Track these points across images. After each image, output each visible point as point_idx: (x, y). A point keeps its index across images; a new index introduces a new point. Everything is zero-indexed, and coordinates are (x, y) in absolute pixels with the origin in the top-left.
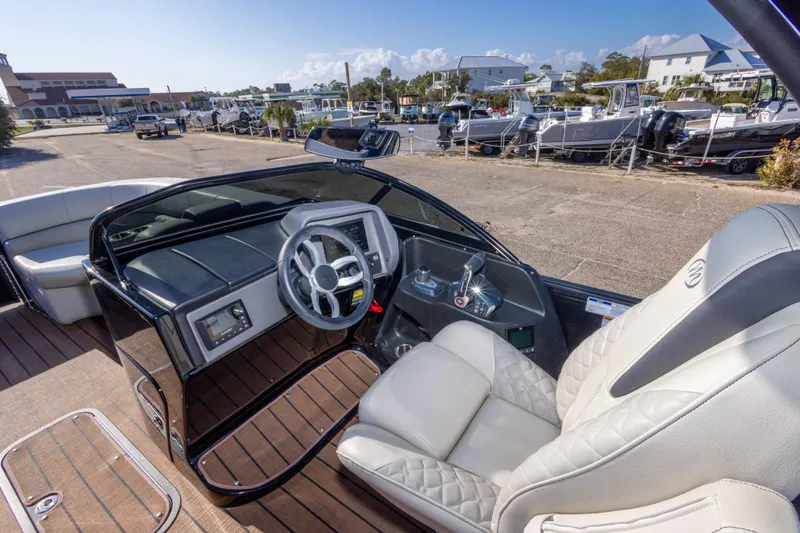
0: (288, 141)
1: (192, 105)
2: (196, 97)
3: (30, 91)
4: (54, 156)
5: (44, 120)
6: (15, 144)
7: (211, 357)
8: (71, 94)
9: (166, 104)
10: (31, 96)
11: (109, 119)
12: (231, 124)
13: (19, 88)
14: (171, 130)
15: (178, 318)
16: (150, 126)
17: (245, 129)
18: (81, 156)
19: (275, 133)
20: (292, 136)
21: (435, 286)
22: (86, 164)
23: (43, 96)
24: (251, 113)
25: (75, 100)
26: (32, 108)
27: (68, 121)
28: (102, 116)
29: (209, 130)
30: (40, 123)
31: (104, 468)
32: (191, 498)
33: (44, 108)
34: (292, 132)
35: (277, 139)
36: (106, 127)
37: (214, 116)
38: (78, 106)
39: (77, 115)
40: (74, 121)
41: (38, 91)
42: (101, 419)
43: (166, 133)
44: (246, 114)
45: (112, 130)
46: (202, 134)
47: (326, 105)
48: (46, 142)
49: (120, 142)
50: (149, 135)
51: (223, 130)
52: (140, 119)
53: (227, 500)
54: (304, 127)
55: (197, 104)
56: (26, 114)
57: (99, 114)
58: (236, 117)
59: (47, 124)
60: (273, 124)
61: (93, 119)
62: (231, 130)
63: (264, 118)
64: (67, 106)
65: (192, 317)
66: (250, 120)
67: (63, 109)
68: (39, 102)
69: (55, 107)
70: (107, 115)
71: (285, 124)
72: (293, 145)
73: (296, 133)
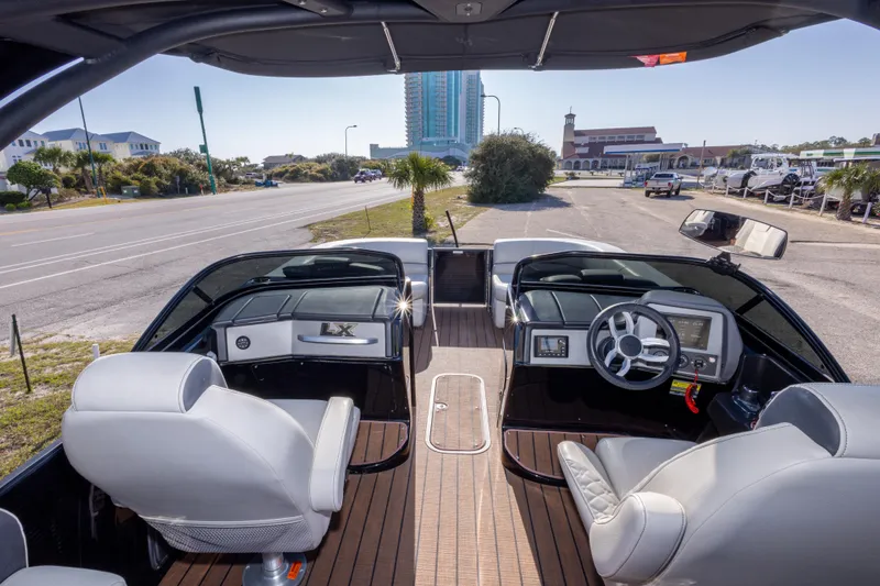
0: (849, 220)
1: (728, 162)
2: (739, 151)
3: (578, 145)
4: (567, 205)
5: (577, 172)
6: (548, 191)
7: (535, 361)
8: (607, 149)
9: (695, 160)
10: (578, 150)
11: (628, 174)
12: (766, 188)
13: (572, 143)
14: (684, 189)
15: (527, 329)
16: (663, 185)
17: (784, 197)
18: (587, 208)
19: (832, 206)
20: (861, 214)
22: (586, 215)
23: (586, 150)
24: (806, 175)
25: (608, 155)
26: (573, 161)
27: (595, 173)
28: (624, 171)
29: (732, 193)
30: (572, 174)
31: (470, 408)
32: (494, 449)
33: (582, 161)
34: (864, 207)
35: (833, 215)
36: (622, 182)
37: (747, 177)
38: (609, 160)
39: (604, 168)
40: (599, 174)
41: (585, 145)
42: (482, 386)
43: (677, 193)
44: (796, 177)
45: (627, 185)
46: (721, 198)
48: (569, 192)
49: (625, 199)
50: (659, 194)
51: (751, 194)
52: (657, 176)
53: (511, 466)
55: (736, 160)
56: (567, 166)
57: (623, 167)
58: (778, 180)
59: (577, 176)
60: (836, 194)
61: (615, 173)
62: (761, 196)
63: (822, 184)
64: (600, 160)
65: (535, 332)
66: (799, 184)
67: (596, 162)
68: (581, 156)
69: (591, 160)
70: (629, 169)
71: (857, 195)
72: (857, 227)
73: (871, 209)
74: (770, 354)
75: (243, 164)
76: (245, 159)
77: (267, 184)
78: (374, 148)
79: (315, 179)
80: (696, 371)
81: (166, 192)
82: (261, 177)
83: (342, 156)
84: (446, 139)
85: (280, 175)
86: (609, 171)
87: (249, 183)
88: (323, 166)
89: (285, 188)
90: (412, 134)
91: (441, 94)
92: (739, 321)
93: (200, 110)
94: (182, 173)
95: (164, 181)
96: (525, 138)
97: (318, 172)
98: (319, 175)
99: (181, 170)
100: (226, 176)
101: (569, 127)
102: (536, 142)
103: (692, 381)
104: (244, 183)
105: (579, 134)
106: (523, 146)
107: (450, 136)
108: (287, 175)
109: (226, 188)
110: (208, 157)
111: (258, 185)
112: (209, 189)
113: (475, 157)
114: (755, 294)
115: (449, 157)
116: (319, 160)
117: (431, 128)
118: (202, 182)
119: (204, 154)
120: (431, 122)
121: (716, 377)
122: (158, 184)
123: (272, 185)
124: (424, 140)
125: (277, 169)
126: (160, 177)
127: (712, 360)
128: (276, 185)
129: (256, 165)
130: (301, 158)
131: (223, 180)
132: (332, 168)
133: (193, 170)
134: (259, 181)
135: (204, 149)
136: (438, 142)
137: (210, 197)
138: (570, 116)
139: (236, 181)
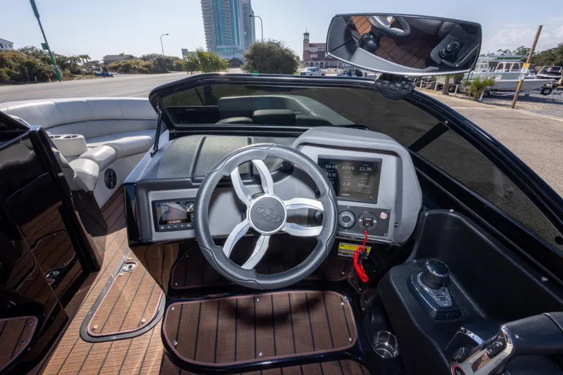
0: (448, 94)
3: (312, 53)
7: (157, 236)
10: (312, 56)
11: (339, 70)
13: (308, 51)
19: (440, 87)
20: (453, 91)
21: (447, 303)
23: (316, 56)
25: (328, 59)
26: (310, 62)
28: (337, 69)
33: (314, 62)
34: (455, 87)
35: (440, 92)
38: (329, 62)
41: (316, 53)
47: (501, 67)
54: (468, 84)
57: (336, 67)
60: (441, 81)
64: (324, 62)
67: (322, 63)
68: (314, 59)
69: (319, 62)
70: (339, 68)
71: (452, 81)
72: (452, 98)
73: (458, 89)
74: (458, 209)
75: (85, 60)
76: (86, 57)
77: (105, 75)
78: (184, 51)
79: (141, 72)
80: (366, 232)
81: (16, 80)
82: (99, 70)
83: (160, 56)
84: (232, 47)
85: (115, 69)
86: (329, 69)
87: (90, 74)
88: (147, 63)
89: (118, 78)
90: (209, 42)
91: (227, 16)
92: (417, 162)
93: (37, 16)
94: (30, 65)
95: (13, 71)
96: (278, 44)
97: (144, 66)
98: (144, 69)
99: (28, 62)
100: (69, 68)
101: (306, 41)
102: (285, 47)
103: (361, 243)
104: (86, 74)
105: (312, 45)
106: (277, 49)
107: (234, 45)
108: (120, 68)
109: (71, 77)
110: (50, 52)
111: (97, 75)
112: (55, 78)
113: (247, 56)
114: (436, 121)
115: (235, 59)
116: (144, 59)
117: (222, 39)
118: (48, 72)
119: (47, 51)
120: (222, 36)
121: (388, 238)
122: (9, 73)
123: (108, 76)
124: (218, 47)
125: (113, 64)
126: (11, 68)
127: (383, 216)
128: (112, 76)
129: (98, 62)
130: (131, 57)
131: (68, 71)
132: (154, 64)
133: (39, 62)
134: (98, 72)
135: (45, 46)
136: (227, 49)
137: (57, 83)
138: (307, 34)
139: (79, 72)
